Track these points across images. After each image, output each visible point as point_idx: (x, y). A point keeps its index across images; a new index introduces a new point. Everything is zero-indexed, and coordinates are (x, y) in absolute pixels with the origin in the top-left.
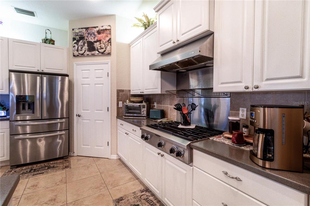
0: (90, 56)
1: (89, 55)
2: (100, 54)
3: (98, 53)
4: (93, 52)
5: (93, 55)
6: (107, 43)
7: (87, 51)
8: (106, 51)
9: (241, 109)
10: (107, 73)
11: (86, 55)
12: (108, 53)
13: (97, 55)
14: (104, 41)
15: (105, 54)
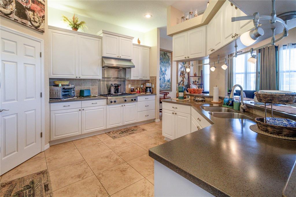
0: (18, 24)
1: (18, 22)
2: (33, 28)
3: (31, 25)
4: (24, 21)
5: (24, 24)
6: (41, 18)
7: (14, 14)
8: (40, 27)
9: (129, 85)
10: (40, 54)
11: (13, 20)
12: (42, 31)
13: (29, 26)
14: (39, 15)
15: (40, 31)
